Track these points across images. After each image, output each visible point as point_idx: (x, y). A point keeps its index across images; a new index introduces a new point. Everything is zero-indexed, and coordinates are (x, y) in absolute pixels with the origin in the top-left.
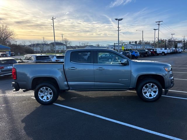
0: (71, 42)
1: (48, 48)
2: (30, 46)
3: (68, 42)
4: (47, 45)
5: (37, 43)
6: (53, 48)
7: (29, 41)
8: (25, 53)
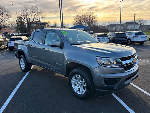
0: (146, 21)
1: (122, 27)
2: (108, 26)
3: (143, 22)
4: (122, 25)
5: (114, 23)
6: (126, 27)
7: (109, 22)
8: (101, 32)
